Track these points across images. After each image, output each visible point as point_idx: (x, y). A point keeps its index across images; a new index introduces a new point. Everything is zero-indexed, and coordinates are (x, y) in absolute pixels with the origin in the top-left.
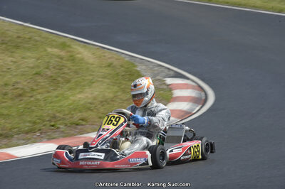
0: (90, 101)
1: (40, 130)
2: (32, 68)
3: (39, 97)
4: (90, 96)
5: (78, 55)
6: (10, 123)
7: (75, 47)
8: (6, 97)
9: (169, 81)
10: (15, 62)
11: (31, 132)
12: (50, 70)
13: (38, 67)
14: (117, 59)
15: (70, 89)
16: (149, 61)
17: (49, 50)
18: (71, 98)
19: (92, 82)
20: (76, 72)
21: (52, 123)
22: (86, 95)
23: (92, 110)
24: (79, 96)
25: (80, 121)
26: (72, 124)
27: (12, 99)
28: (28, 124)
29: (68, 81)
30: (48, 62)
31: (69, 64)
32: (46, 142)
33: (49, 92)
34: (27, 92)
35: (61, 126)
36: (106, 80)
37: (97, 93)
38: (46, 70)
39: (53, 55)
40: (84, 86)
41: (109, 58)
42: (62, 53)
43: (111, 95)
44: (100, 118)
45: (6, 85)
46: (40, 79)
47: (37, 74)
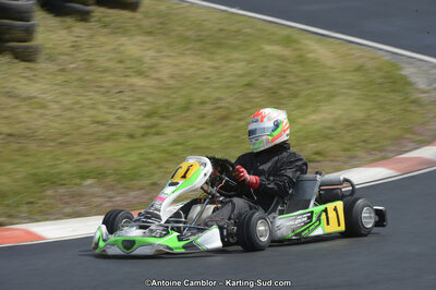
0: (328, 124)
2: (241, 76)
4: (328, 117)
5: (310, 55)
7: (306, 42)
8: (203, 121)
10: (216, 68)
12: (268, 78)
13: (248, 74)
14: (371, 59)
15: (300, 107)
17: (267, 47)
18: (300, 120)
19: (331, 96)
20: (308, 81)
22: (323, 115)
23: (331, 139)
24: (314, 117)
25: (314, 156)
27: (212, 124)
29: (295, 95)
30: (264, 67)
31: (296, 68)
34: (234, 113)
36: (354, 92)
37: (339, 112)
38: (262, 79)
39: (271, 55)
40: (318, 101)
41: (362, 57)
42: (286, 52)
43: (361, 115)
44: (345, 150)
45: (203, 103)
46: (253, 93)
47: (249, 85)
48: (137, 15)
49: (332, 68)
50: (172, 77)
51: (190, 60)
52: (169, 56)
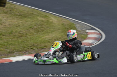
0: (50, 39)
1: (26, 50)
2: (30, 25)
3: (28, 37)
4: (51, 37)
5: (51, 20)
6: (14, 47)
8: (15, 37)
9: (88, 31)
10: (22, 23)
11: (22, 51)
12: (36, 26)
13: (32, 25)
14: (67, 22)
15: (43, 34)
16: (82, 23)
17: (39, 18)
18: (42, 37)
19: (53, 31)
20: (48, 27)
21: (32, 48)
22: (49, 36)
23: (50, 43)
24: (46, 37)
25: (44, 47)
26: (40, 48)
27: (17, 38)
28: (21, 48)
29: (43, 31)
30: (37, 23)
31: (45, 24)
32: (27, 55)
33: (34, 35)
34: (24, 35)
35: (35, 49)
36: (59, 30)
37: (54, 36)
39: (40, 20)
40: (49, 33)
41: (64, 22)
42: (44, 19)
43: (60, 37)
45: (16, 32)
46: (31, 30)
47: (31, 28)
48: (4, 8)
49: (55, 24)
50: (9, 25)
51: (15, 20)
52: (10, 19)
